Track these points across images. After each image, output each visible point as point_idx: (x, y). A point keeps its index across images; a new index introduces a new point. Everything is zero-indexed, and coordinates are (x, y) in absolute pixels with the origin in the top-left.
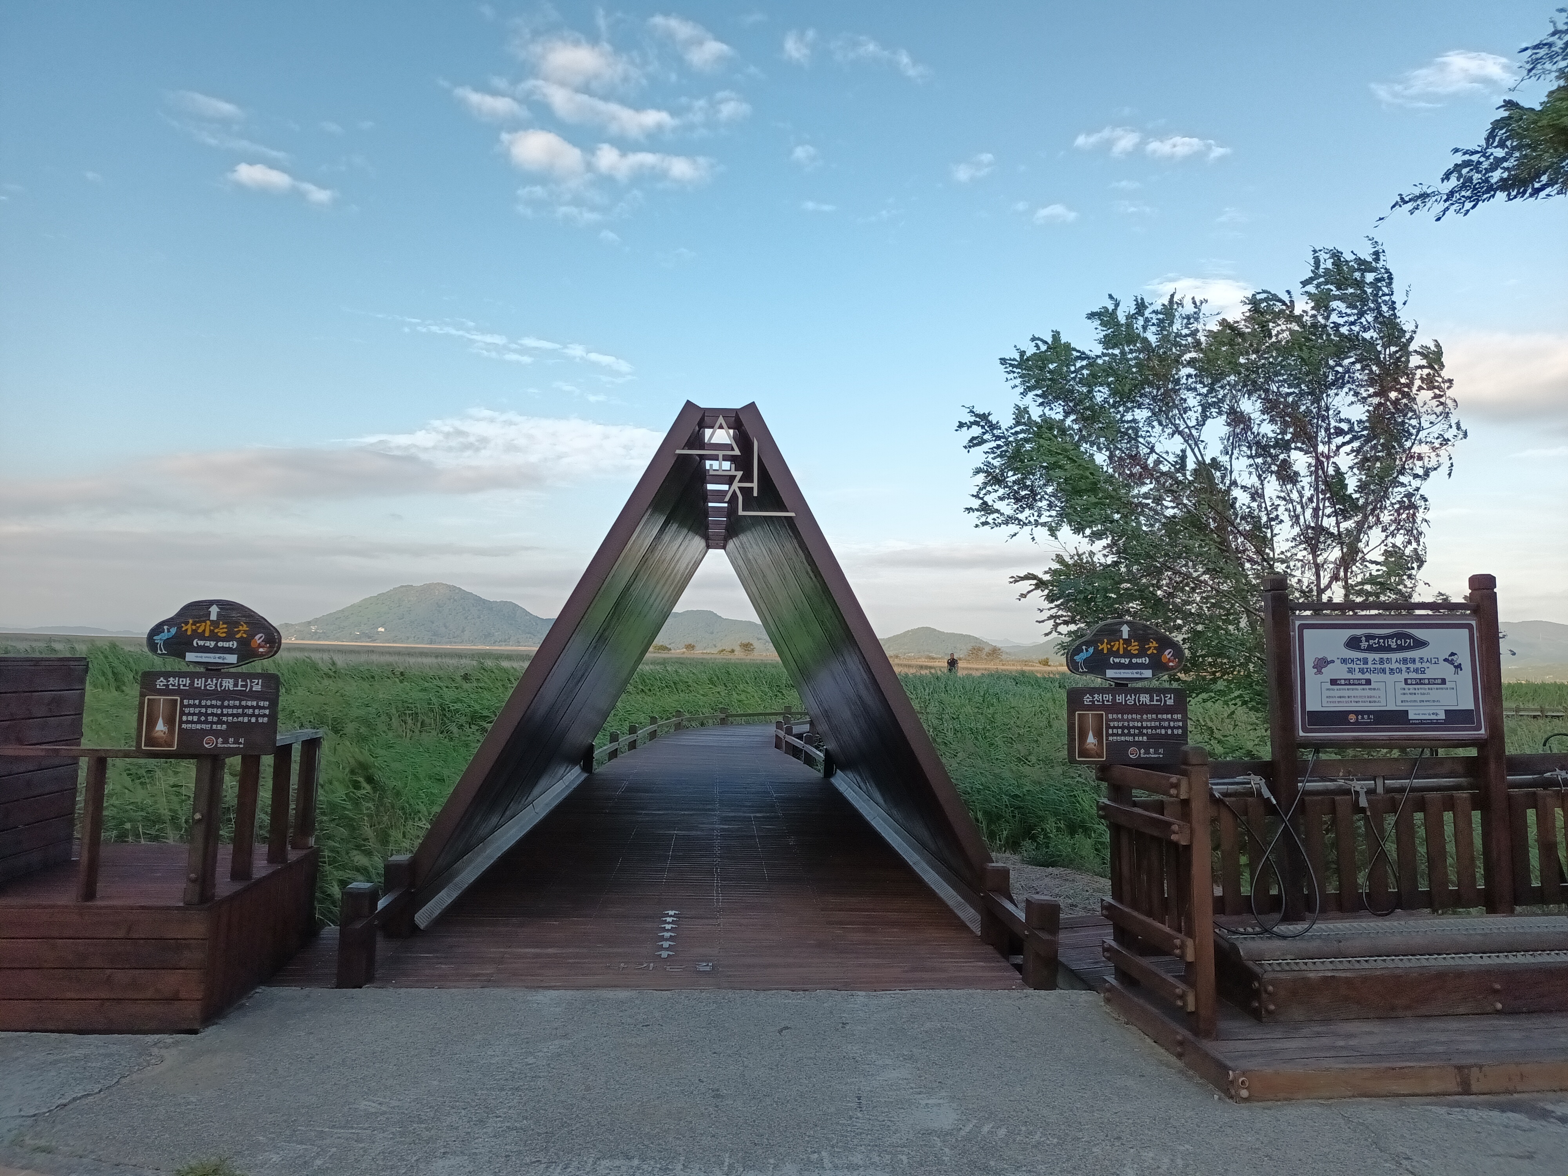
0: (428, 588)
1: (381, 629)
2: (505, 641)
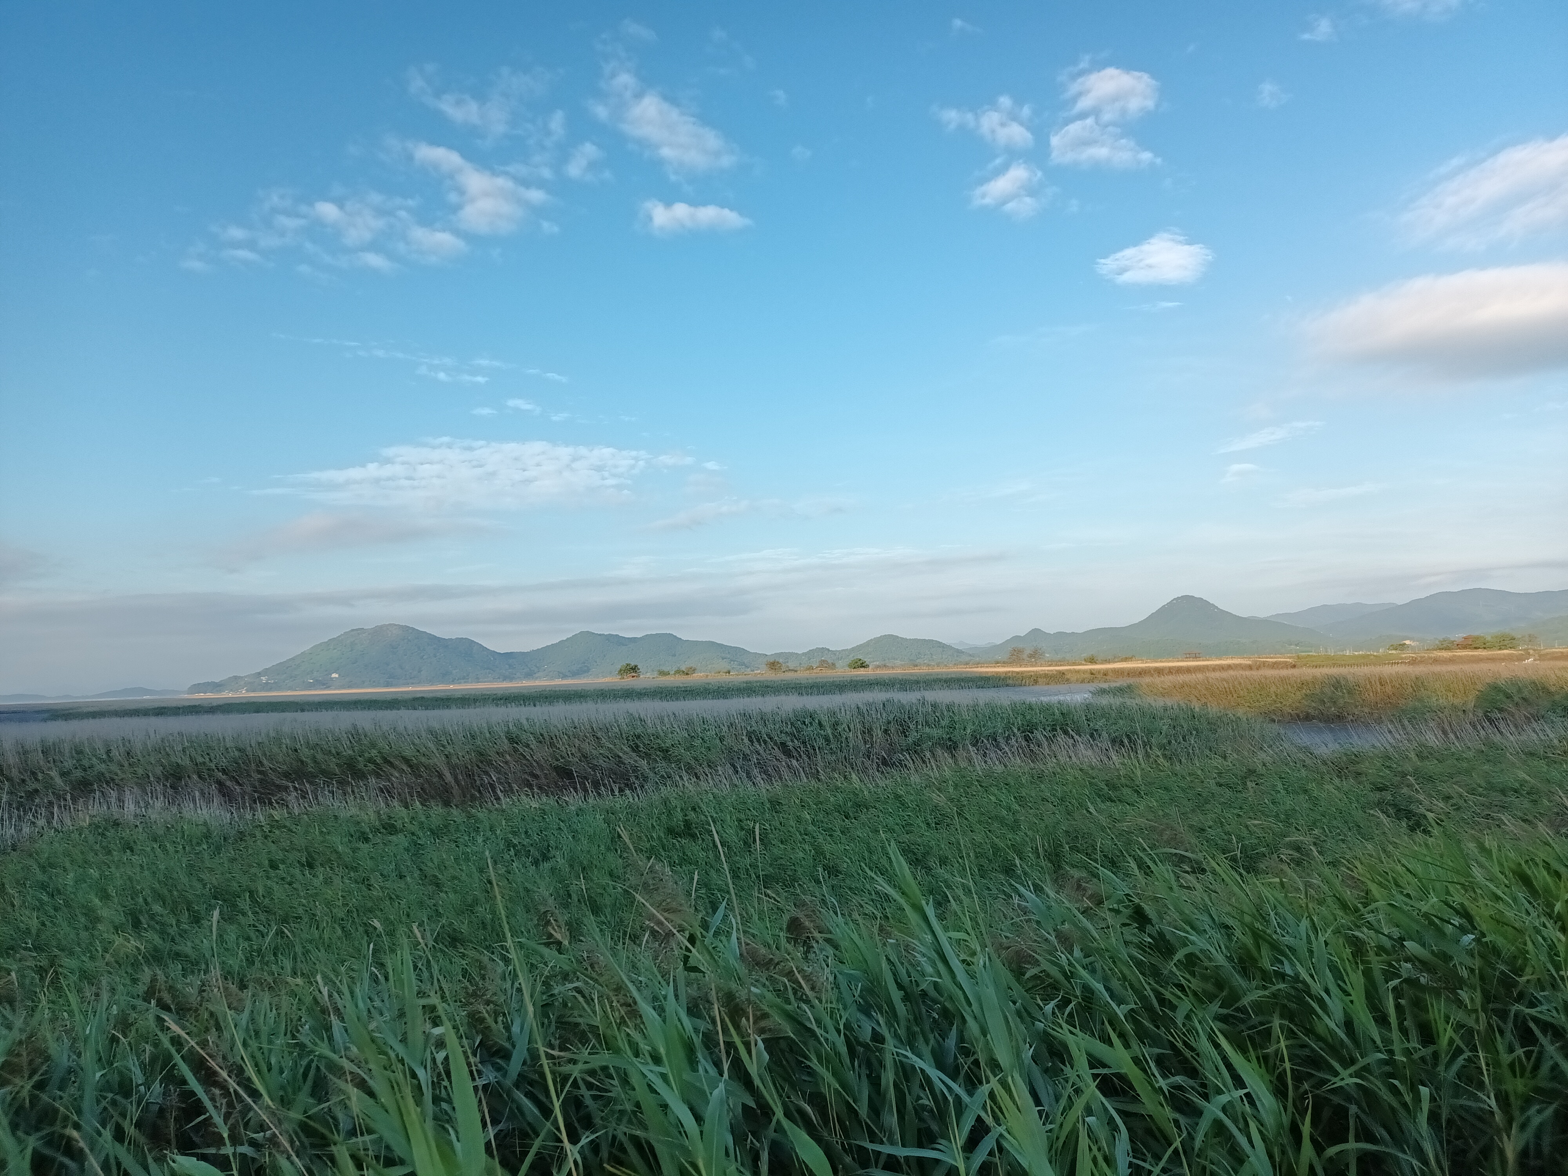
0: (379, 631)
1: (335, 675)
2: (465, 679)
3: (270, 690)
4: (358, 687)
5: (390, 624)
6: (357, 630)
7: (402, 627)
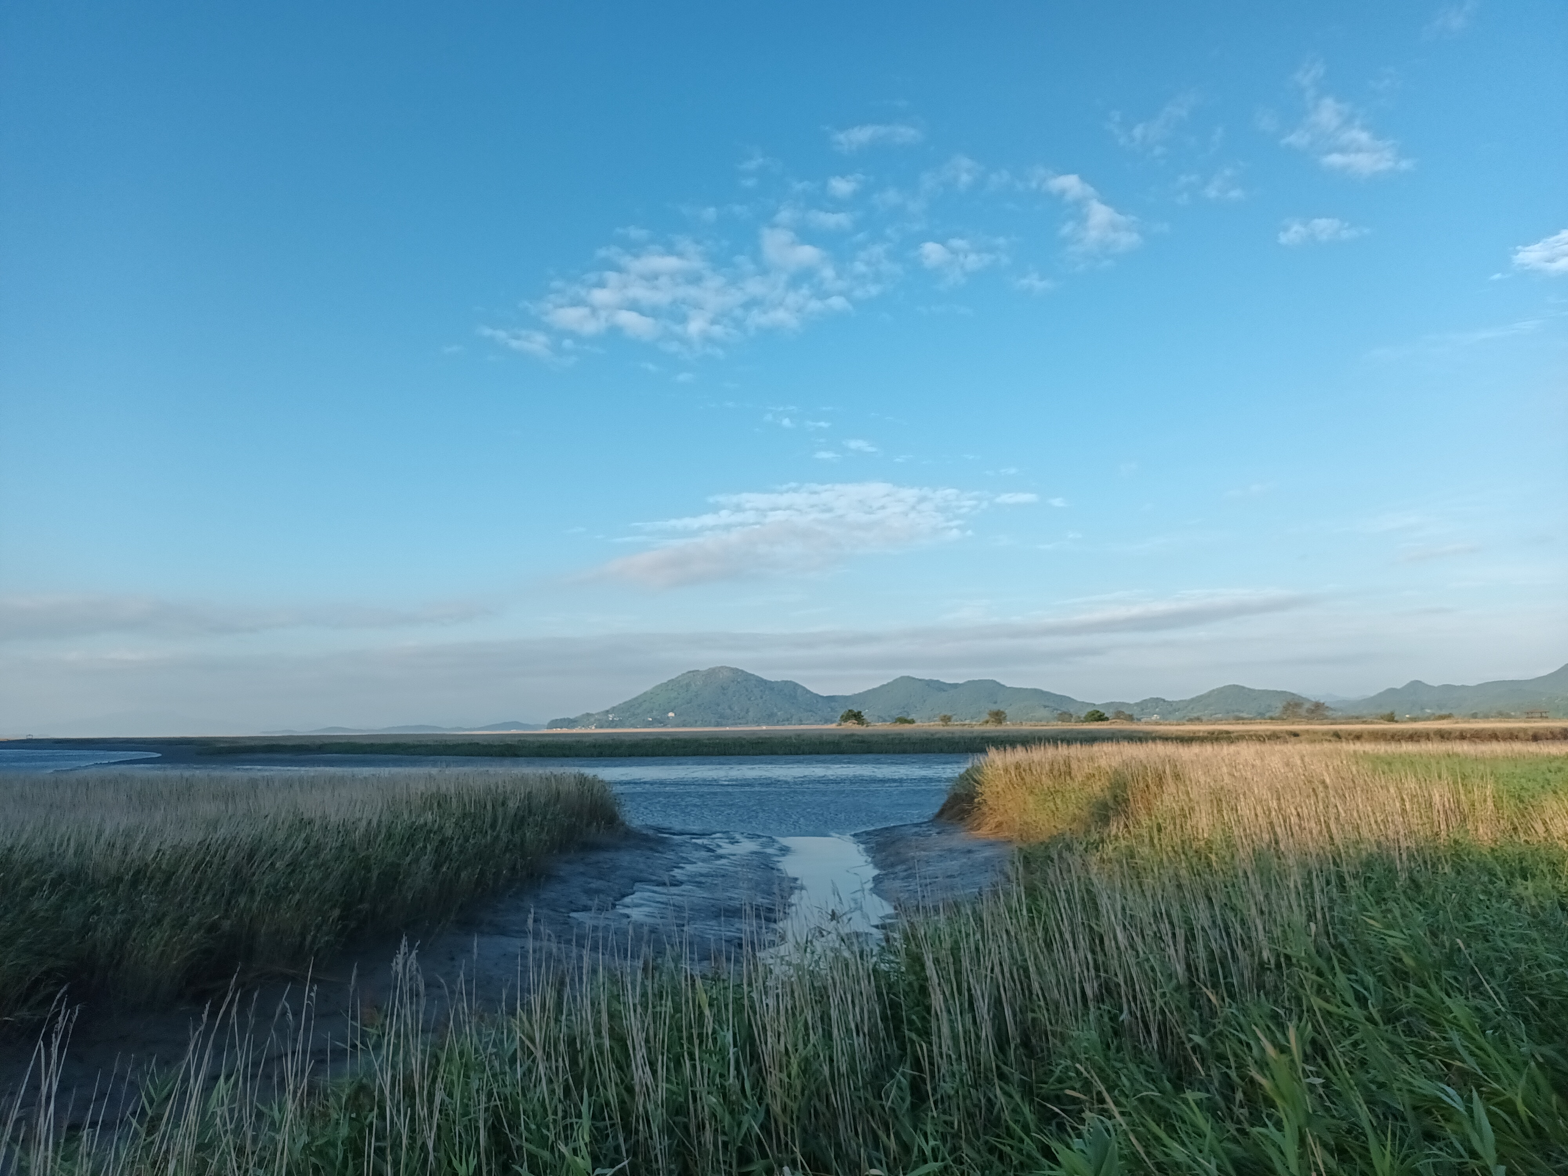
0: (712, 672)
1: (671, 714)
2: (788, 720)
3: (615, 727)
4: (691, 726)
5: (722, 667)
6: (693, 672)
7: (732, 669)
